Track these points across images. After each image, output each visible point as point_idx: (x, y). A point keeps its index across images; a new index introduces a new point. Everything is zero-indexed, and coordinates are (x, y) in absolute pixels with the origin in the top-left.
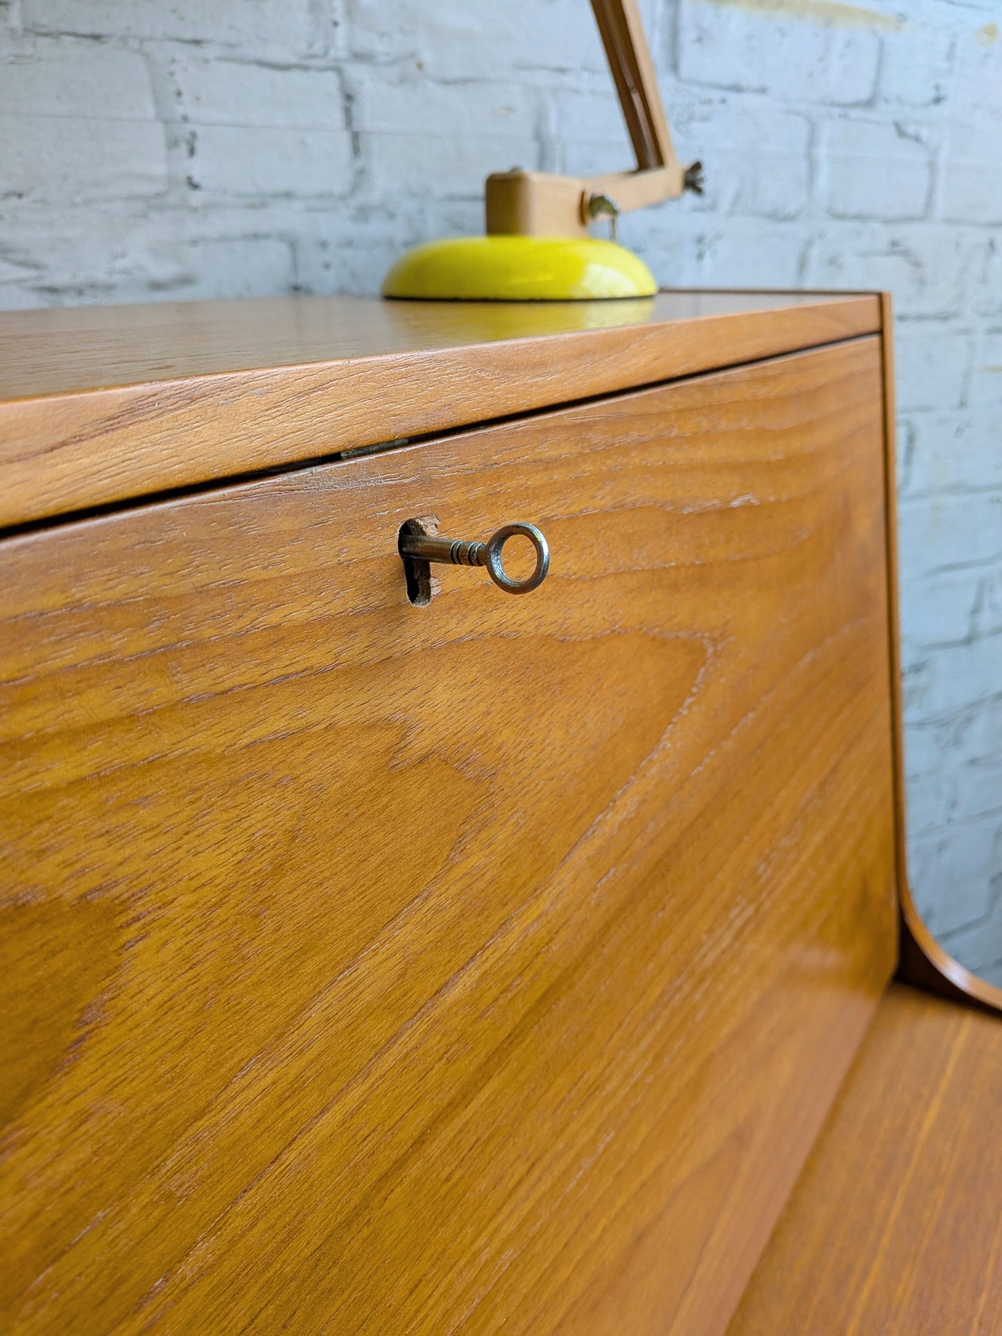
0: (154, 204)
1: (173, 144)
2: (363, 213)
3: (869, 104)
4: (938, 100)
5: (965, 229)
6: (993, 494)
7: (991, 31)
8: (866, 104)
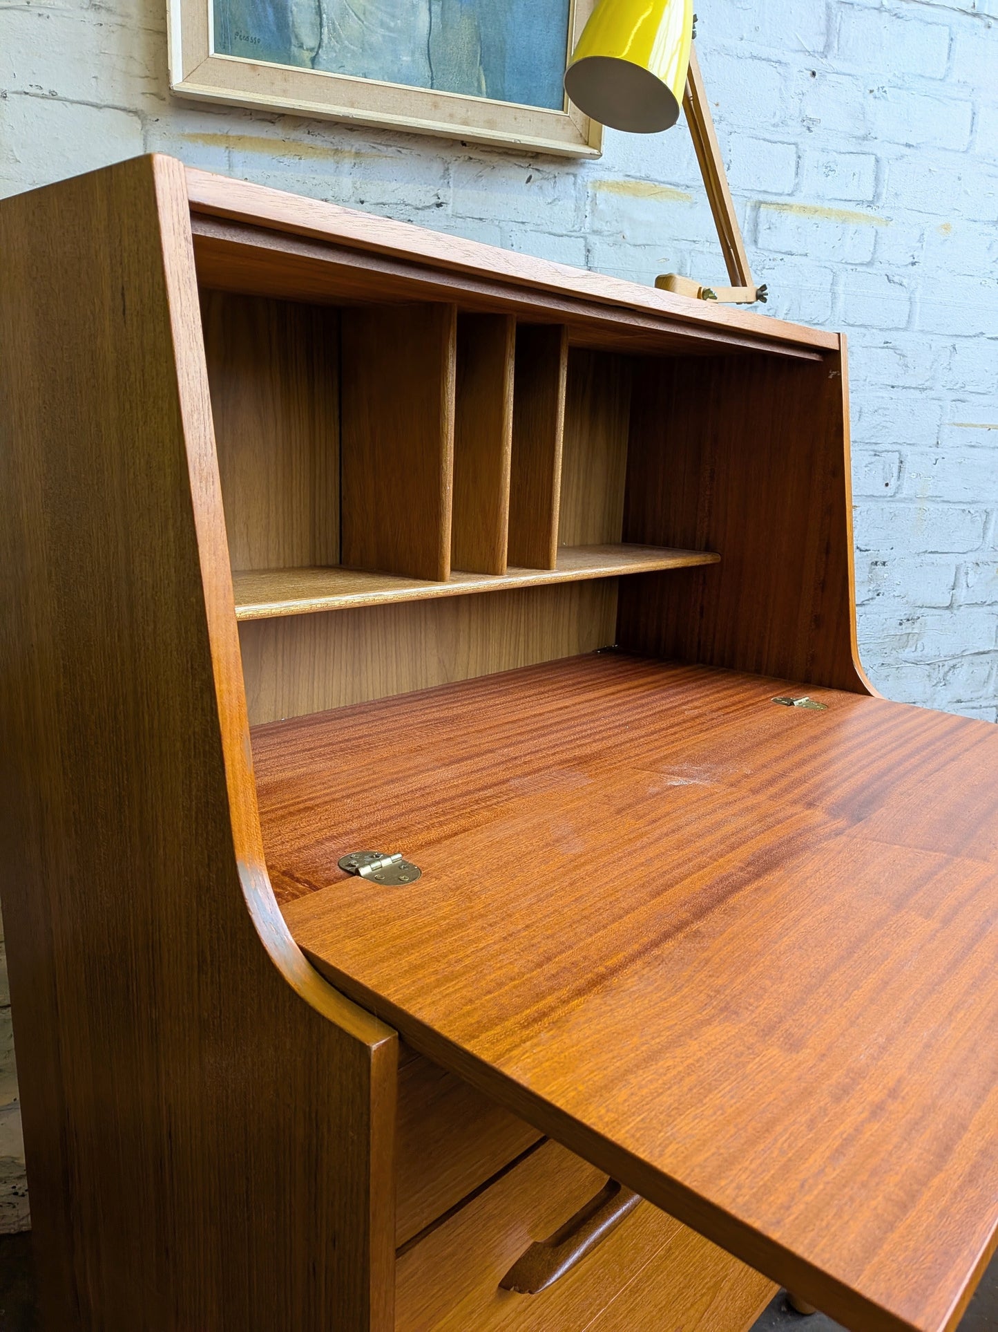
3: (870, 264)
4: (913, 264)
5: (935, 337)
6: (964, 507)
7: (947, 227)
8: (868, 264)
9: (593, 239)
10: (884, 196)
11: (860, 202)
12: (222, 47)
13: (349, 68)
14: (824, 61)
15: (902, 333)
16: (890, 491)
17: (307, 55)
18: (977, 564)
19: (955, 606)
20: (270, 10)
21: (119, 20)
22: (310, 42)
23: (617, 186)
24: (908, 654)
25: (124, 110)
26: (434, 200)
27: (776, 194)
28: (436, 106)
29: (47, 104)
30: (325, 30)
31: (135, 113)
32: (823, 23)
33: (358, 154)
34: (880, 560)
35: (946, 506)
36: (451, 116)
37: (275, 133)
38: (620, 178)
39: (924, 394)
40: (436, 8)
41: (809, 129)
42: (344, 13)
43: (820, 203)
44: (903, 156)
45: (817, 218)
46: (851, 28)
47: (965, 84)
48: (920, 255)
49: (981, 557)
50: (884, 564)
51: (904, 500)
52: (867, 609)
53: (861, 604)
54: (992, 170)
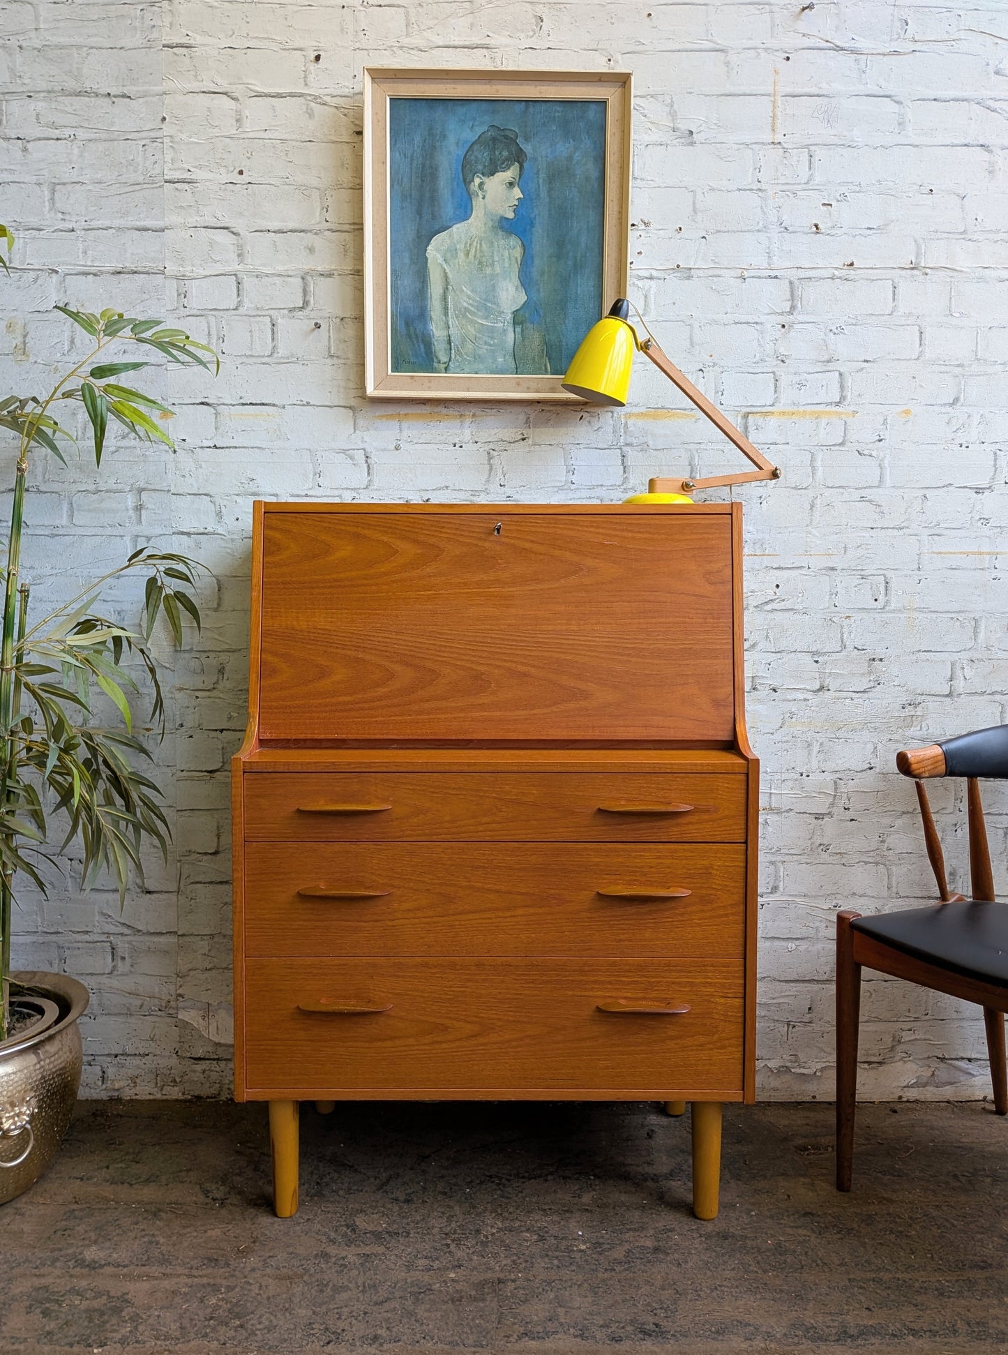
0: (561, 489)
1: (568, 472)
2: (625, 491)
3: (842, 444)
4: (880, 441)
5: (906, 490)
6: (953, 615)
7: (907, 412)
8: (840, 445)
9: (625, 449)
10: (849, 397)
11: (828, 404)
12: (395, 368)
13: (467, 369)
14: (791, 317)
15: (875, 490)
16: (879, 605)
17: (442, 367)
18: (972, 661)
19: (954, 694)
20: (422, 346)
21: (343, 361)
22: (444, 359)
23: (641, 415)
24: (912, 731)
25: (344, 407)
26: (521, 437)
27: (760, 406)
28: (518, 384)
29: (304, 408)
30: (453, 352)
31: (350, 408)
32: (788, 293)
33: (474, 415)
34: (877, 657)
35: (935, 615)
36: (528, 388)
37: (427, 409)
38: (643, 410)
39: (902, 532)
40: (518, 329)
41: (783, 361)
42: (463, 340)
43: (795, 409)
44: (862, 369)
45: (794, 418)
46: (810, 293)
47: (910, 314)
48: (885, 434)
49: (975, 655)
50: (881, 660)
51: (893, 611)
52: (870, 695)
53: (864, 692)
54: (943, 369)
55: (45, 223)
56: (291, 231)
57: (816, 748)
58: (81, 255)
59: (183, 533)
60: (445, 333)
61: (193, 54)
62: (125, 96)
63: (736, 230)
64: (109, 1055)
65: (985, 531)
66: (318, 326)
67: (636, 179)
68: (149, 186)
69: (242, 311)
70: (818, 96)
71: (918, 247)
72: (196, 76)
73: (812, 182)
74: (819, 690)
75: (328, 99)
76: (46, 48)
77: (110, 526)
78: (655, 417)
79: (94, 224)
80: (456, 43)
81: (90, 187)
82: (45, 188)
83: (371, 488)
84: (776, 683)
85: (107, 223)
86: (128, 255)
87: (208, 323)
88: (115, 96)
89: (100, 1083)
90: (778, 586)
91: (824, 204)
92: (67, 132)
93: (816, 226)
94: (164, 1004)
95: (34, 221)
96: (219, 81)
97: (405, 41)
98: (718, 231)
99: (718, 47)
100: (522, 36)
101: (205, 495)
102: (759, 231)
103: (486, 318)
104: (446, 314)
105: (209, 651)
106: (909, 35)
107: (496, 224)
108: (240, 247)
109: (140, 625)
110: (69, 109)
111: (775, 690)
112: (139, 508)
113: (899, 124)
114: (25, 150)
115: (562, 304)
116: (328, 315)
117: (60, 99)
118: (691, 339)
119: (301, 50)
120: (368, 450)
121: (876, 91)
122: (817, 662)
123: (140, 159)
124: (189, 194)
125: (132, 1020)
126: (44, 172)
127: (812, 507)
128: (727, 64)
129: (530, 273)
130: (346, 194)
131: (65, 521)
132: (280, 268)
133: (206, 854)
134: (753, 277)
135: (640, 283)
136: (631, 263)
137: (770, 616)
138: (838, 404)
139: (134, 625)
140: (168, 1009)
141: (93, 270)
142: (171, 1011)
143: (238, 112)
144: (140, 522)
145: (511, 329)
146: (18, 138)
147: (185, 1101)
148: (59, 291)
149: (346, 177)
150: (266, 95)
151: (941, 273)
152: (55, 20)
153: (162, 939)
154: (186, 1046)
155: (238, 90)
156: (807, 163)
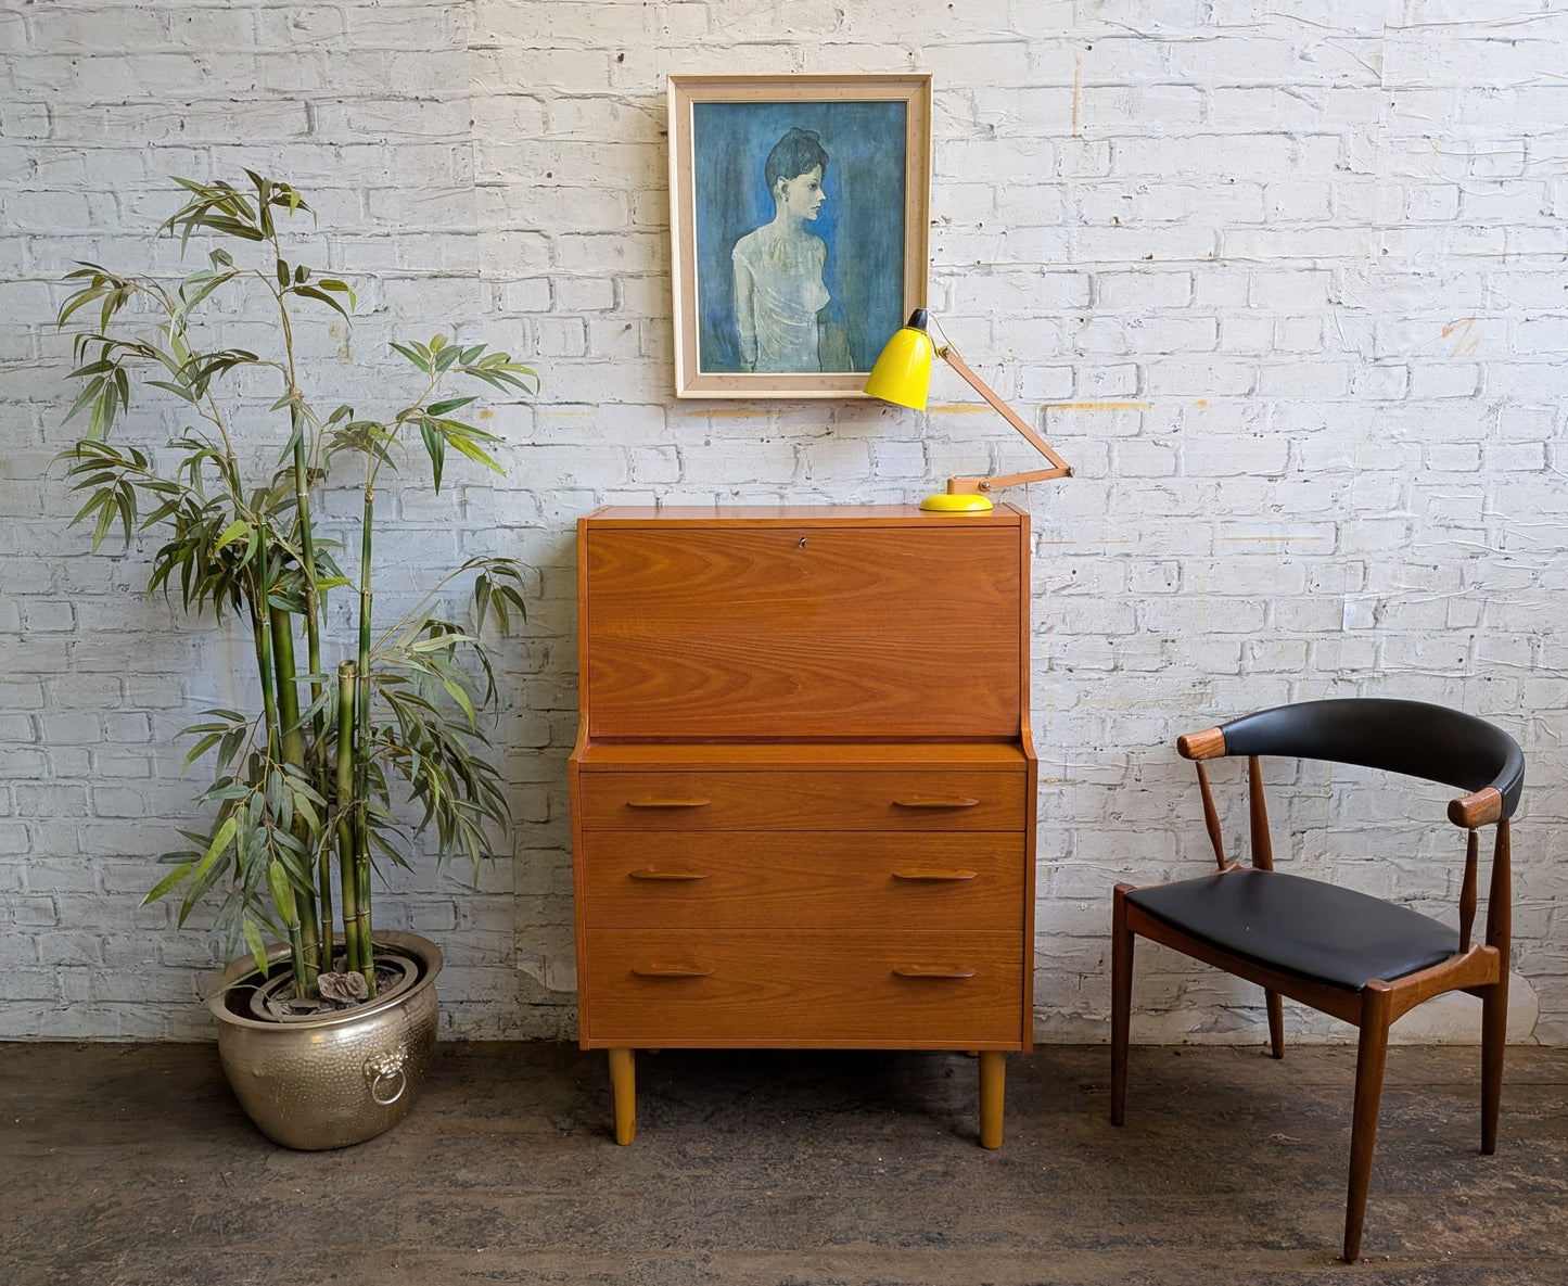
0: (865, 480)
1: (872, 464)
2: (928, 482)
3: (1138, 435)
4: (1176, 431)
5: (1200, 479)
6: (1243, 599)
7: (1203, 403)
8: (1136, 435)
9: (927, 442)
10: (1145, 389)
11: (1124, 396)
13: (773, 369)
14: (1090, 311)
15: (1169, 479)
16: (1172, 589)
17: (749, 366)
18: (1261, 641)
19: (1243, 673)
20: (729, 347)
21: (653, 360)
22: (751, 359)
23: (943, 408)
24: (1202, 708)
25: (656, 405)
26: (826, 431)
27: (1058, 399)
28: (822, 382)
29: (617, 407)
30: (759, 352)
31: (661, 405)
32: (1087, 287)
33: (779, 411)
34: (1169, 638)
35: (1225, 598)
36: (832, 386)
38: (945, 404)
39: (1195, 520)
40: (822, 328)
42: (769, 340)
43: (1093, 401)
44: (1158, 362)
45: (1092, 411)
46: (1109, 287)
47: (1208, 306)
48: (1181, 425)
49: (1264, 636)
50: (1173, 641)
51: (1186, 595)
52: (1162, 674)
53: (1156, 671)
54: (1240, 359)
55: (361, 228)
56: (600, 233)
57: (1109, 724)
58: (398, 260)
59: (506, 527)
60: (752, 334)
61: (498, 56)
62: (433, 100)
63: (1035, 224)
64: (456, 1002)
65: (1278, 517)
66: (628, 327)
67: (937, 175)
68: (461, 190)
69: (555, 313)
70: (1120, 86)
71: (1218, 239)
72: (501, 78)
73: (1112, 175)
74: (1113, 670)
75: (632, 99)
76: (354, 52)
77: (438, 521)
78: (956, 410)
79: (409, 228)
80: (757, 40)
81: (403, 192)
82: (359, 193)
83: (683, 482)
84: (1072, 664)
85: (421, 228)
86: (443, 259)
87: (523, 325)
88: (423, 100)
89: (448, 1026)
90: (1074, 572)
91: (1124, 197)
92: (378, 137)
93: (1116, 219)
94: (503, 955)
95: (350, 226)
96: (523, 81)
97: (707, 39)
98: (1019, 227)
99: (1020, 38)
100: (823, 30)
101: (526, 490)
102: (1059, 225)
103: (791, 318)
104: (752, 316)
105: (534, 637)
106: (1214, 20)
107: (800, 226)
108: (551, 249)
109: (469, 614)
110: (379, 114)
111: (1071, 671)
112: (463, 504)
113: (1202, 113)
114: (338, 155)
115: (864, 304)
116: (637, 316)
117: (369, 103)
118: (991, 333)
119: (604, 49)
120: (679, 445)
121: (1177, 78)
122: (1111, 643)
123: (450, 163)
124: (499, 198)
125: (474, 970)
126: (359, 177)
127: (1108, 496)
128: (1028, 55)
129: (833, 273)
130: (653, 196)
131: (394, 517)
132: (592, 271)
133: (538, 822)
134: (1053, 272)
135: (941, 280)
136: (933, 260)
137: (1067, 600)
138: (1134, 396)
139: (464, 613)
140: (508, 961)
141: (409, 274)
142: (511, 963)
143: (545, 114)
144: (465, 517)
145: (815, 329)
146: (331, 144)
147: (527, 1042)
148: (378, 295)
149: (653, 178)
150: (572, 97)
151: (1239, 265)
152: (361, 24)
153: (500, 899)
154: (525, 993)
155: (543, 93)
156: (1108, 155)
